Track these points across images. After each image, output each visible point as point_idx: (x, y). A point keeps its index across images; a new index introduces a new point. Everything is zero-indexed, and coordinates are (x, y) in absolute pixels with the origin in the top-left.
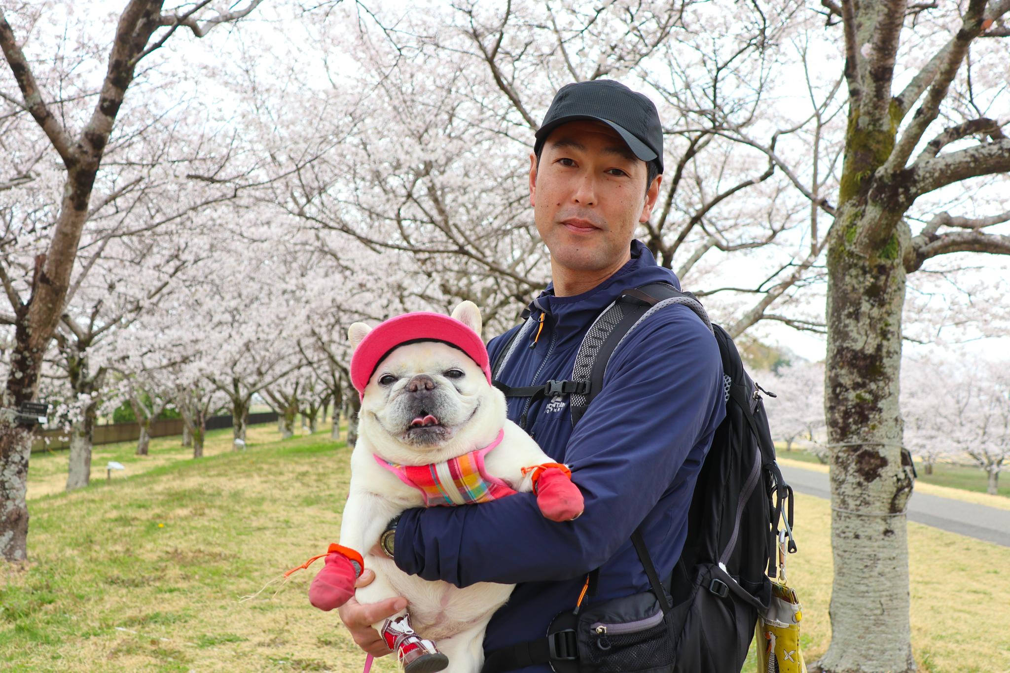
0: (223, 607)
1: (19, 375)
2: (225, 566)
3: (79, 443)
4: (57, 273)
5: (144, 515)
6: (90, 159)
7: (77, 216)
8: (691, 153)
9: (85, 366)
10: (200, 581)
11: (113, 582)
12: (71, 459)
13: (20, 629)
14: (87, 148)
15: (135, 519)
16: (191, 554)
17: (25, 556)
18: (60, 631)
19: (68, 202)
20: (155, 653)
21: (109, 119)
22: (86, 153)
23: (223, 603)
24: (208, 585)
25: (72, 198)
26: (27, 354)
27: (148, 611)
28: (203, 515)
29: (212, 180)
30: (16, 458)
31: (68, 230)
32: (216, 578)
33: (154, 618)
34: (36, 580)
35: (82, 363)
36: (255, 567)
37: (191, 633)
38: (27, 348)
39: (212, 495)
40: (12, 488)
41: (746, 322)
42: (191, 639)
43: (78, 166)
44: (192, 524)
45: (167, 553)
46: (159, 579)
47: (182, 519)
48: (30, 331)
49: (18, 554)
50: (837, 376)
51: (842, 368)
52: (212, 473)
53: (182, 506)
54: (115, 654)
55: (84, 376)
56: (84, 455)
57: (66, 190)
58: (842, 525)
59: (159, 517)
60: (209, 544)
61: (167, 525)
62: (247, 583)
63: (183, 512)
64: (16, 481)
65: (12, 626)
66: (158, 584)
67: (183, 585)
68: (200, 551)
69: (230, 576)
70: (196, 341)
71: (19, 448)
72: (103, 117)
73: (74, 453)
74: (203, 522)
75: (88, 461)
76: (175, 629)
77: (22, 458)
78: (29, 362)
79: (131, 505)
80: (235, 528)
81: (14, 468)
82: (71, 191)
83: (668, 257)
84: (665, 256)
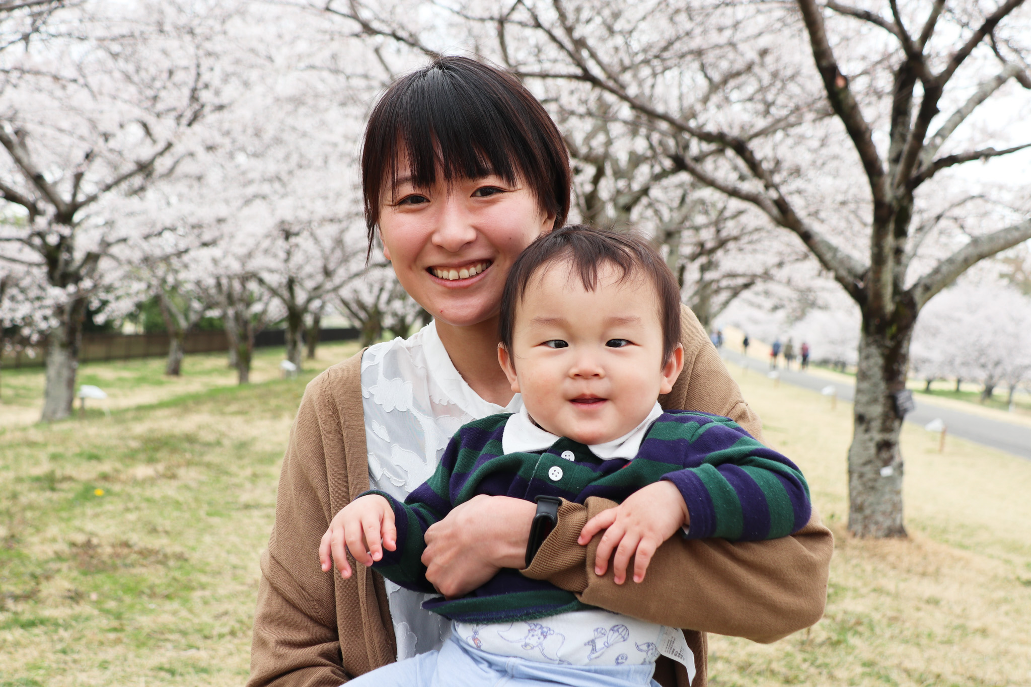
0: (104, 665)
2: (154, 575)
3: (58, 357)
5: (86, 472)
9: (70, 249)
10: (96, 604)
12: (49, 380)
15: (69, 479)
16: (109, 550)
23: (110, 654)
24: (107, 612)
28: (173, 477)
32: (128, 599)
35: (65, 244)
36: (204, 579)
39: (208, 445)
44: (149, 492)
45: (73, 544)
46: (29, 596)
47: (136, 482)
52: (233, 407)
53: (151, 461)
55: (68, 263)
56: (65, 373)
59: (105, 477)
60: (154, 531)
61: (108, 492)
62: (175, 613)
63: (142, 471)
66: (20, 607)
67: (60, 613)
68: (126, 545)
69: (153, 595)
70: (220, 221)
73: (52, 371)
74: (169, 489)
75: (71, 384)
79: (80, 455)
80: (210, 504)
83: (933, 92)
84: (927, 90)
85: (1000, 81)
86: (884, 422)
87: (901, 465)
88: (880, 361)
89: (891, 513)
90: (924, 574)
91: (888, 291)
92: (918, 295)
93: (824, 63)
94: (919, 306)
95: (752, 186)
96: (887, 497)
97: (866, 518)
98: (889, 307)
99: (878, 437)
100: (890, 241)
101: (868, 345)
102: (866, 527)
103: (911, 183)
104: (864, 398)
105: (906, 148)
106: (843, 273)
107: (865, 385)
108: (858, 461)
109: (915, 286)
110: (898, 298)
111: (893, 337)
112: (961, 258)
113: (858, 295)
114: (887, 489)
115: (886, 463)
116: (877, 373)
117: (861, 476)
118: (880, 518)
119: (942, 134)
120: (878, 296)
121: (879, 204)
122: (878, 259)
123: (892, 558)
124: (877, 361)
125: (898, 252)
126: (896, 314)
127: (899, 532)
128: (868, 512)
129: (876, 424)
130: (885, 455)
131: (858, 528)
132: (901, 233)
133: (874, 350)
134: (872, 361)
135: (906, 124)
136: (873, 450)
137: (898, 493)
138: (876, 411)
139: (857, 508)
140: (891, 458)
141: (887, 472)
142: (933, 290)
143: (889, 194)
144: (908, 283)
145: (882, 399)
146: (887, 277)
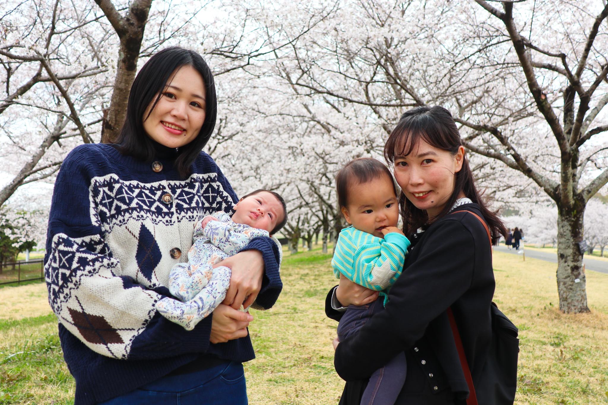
4: (116, 121)
6: (135, 29)
7: (128, 75)
14: (133, 21)
19: (121, 64)
22: (132, 24)
25: (124, 61)
31: (123, 86)
43: (127, 35)
57: (120, 55)
82: (123, 56)
83: (585, 99)
84: (581, 98)
86: (574, 256)
87: (584, 277)
88: (570, 228)
89: (581, 300)
90: (602, 329)
91: (571, 194)
92: (585, 196)
93: (535, 89)
94: (586, 201)
96: (578, 293)
97: (568, 304)
98: (572, 202)
99: (572, 264)
100: (570, 170)
101: (562, 220)
102: (569, 308)
104: (563, 246)
105: (573, 126)
106: (548, 188)
107: (563, 240)
108: (561, 276)
109: (583, 191)
110: (575, 198)
111: (575, 216)
112: (604, 177)
113: (556, 197)
114: (578, 289)
115: (577, 277)
116: (568, 234)
117: (565, 284)
118: (576, 304)
119: (589, 119)
120: (566, 197)
121: (564, 153)
122: (565, 179)
123: (585, 322)
124: (568, 228)
125: (574, 175)
126: (575, 205)
127: (585, 309)
128: (570, 301)
129: (570, 258)
130: (575, 273)
131: (566, 309)
132: (574, 166)
133: (566, 223)
134: (565, 228)
135: (572, 116)
136: (570, 271)
137: (584, 291)
138: (570, 252)
139: (563, 299)
140: (579, 274)
141: (577, 281)
142: (592, 192)
143: (568, 148)
144: (579, 190)
145: (572, 246)
146: (570, 188)
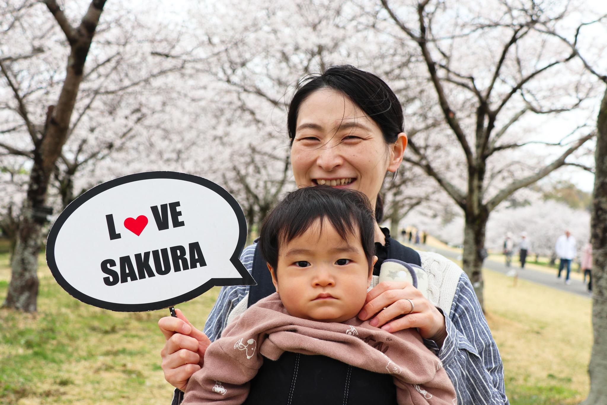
1: (35, 187)
4: (62, 118)
6: (84, 39)
7: (76, 79)
8: (514, 40)
11: (94, 329)
13: (36, 354)
14: (84, 31)
17: (36, 310)
18: (63, 357)
19: (70, 68)
20: (124, 372)
21: (98, 12)
22: (83, 36)
25: (73, 66)
26: (41, 173)
27: (118, 347)
29: (167, 56)
30: (32, 243)
31: (70, 88)
33: (124, 351)
34: (44, 325)
35: (70, 185)
37: (147, 362)
38: (41, 169)
40: (29, 263)
41: (551, 168)
42: (147, 365)
43: (78, 44)
46: (124, 329)
48: (43, 157)
49: (32, 308)
50: (599, 203)
51: (603, 196)
54: (98, 371)
57: (69, 61)
58: (599, 308)
64: (31, 259)
65: (30, 352)
67: (142, 334)
71: (34, 236)
72: (94, 10)
76: (136, 359)
77: (36, 243)
78: (42, 178)
81: (30, 250)
82: (72, 61)
83: (493, 118)
84: (490, 118)
85: (523, 112)
86: (475, 262)
87: (483, 282)
91: (475, 205)
92: (489, 207)
93: (445, 107)
94: (489, 212)
95: (415, 158)
98: (476, 211)
99: (473, 269)
100: (476, 182)
101: (468, 229)
103: (484, 157)
104: (467, 253)
105: (482, 141)
106: (456, 196)
107: (467, 247)
109: (488, 203)
110: (480, 208)
111: (478, 225)
113: (463, 206)
115: (477, 281)
116: (472, 241)
119: (498, 135)
120: (471, 207)
121: (470, 165)
122: (471, 190)
124: (472, 236)
125: (480, 188)
126: (479, 215)
129: (472, 264)
130: (476, 277)
132: (481, 179)
133: (471, 231)
134: (470, 236)
137: (483, 294)
138: (472, 258)
140: (479, 278)
141: (477, 285)
142: (496, 204)
143: (475, 162)
144: (484, 202)
145: (474, 253)
146: (475, 198)
